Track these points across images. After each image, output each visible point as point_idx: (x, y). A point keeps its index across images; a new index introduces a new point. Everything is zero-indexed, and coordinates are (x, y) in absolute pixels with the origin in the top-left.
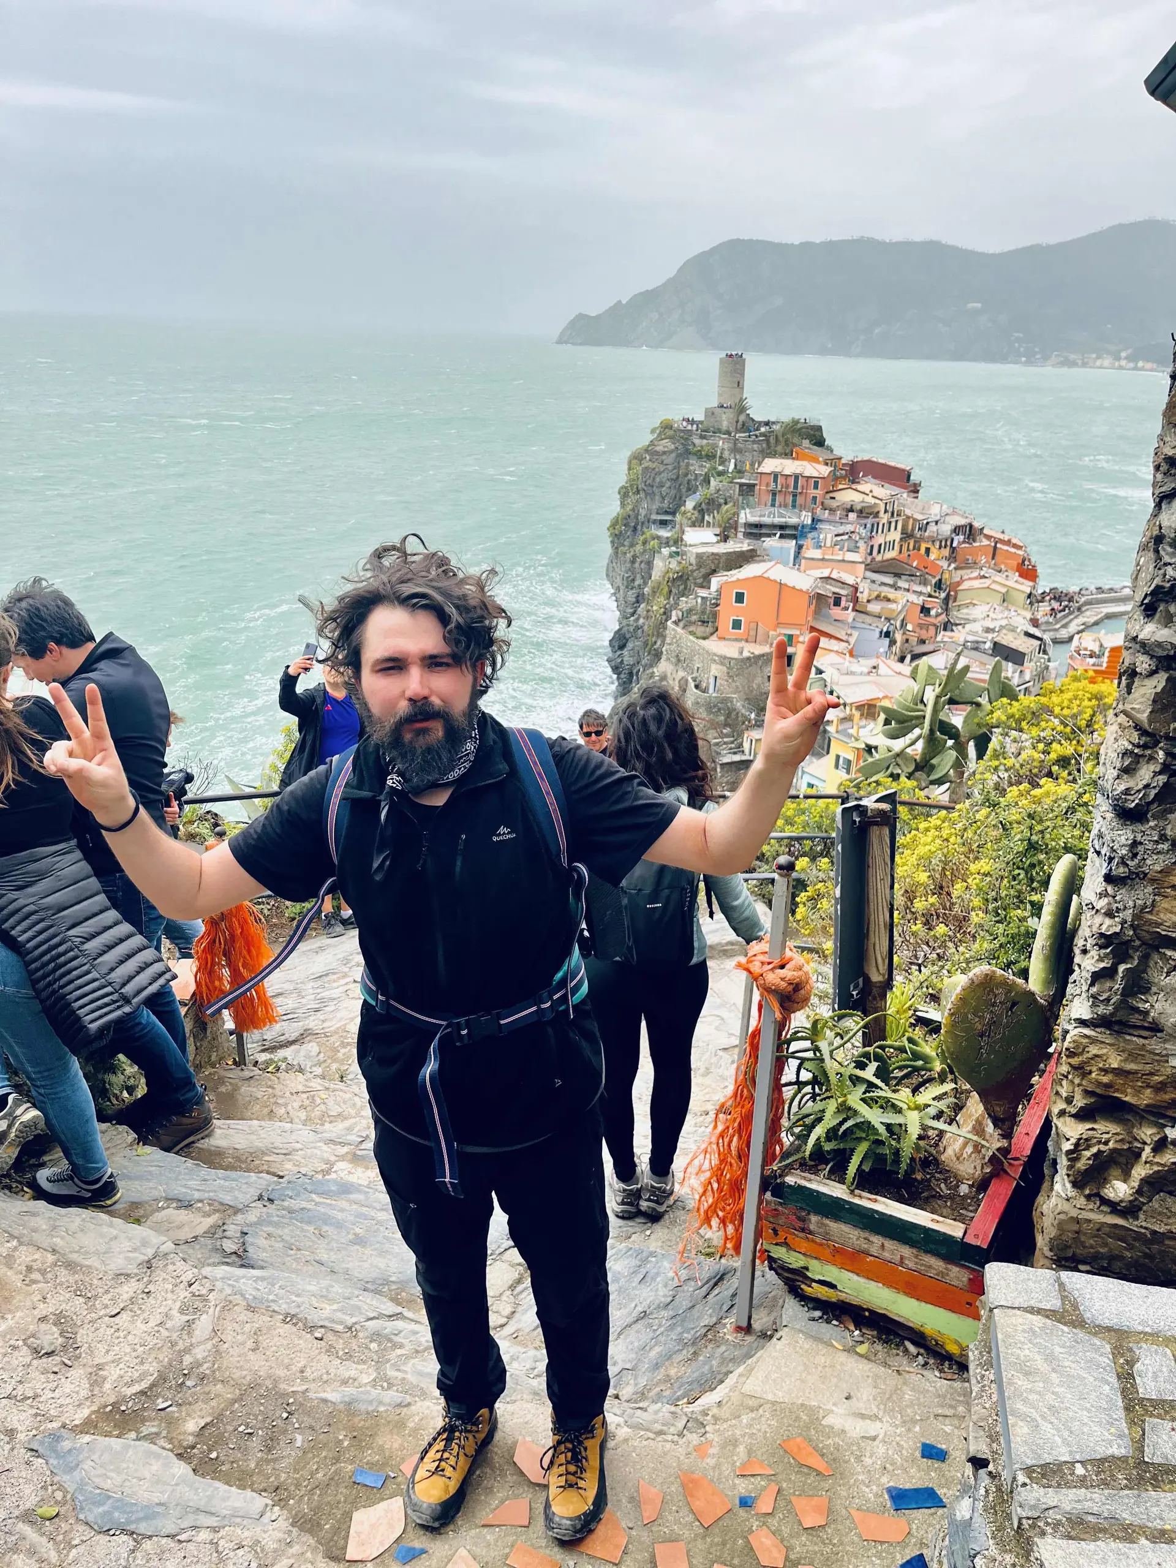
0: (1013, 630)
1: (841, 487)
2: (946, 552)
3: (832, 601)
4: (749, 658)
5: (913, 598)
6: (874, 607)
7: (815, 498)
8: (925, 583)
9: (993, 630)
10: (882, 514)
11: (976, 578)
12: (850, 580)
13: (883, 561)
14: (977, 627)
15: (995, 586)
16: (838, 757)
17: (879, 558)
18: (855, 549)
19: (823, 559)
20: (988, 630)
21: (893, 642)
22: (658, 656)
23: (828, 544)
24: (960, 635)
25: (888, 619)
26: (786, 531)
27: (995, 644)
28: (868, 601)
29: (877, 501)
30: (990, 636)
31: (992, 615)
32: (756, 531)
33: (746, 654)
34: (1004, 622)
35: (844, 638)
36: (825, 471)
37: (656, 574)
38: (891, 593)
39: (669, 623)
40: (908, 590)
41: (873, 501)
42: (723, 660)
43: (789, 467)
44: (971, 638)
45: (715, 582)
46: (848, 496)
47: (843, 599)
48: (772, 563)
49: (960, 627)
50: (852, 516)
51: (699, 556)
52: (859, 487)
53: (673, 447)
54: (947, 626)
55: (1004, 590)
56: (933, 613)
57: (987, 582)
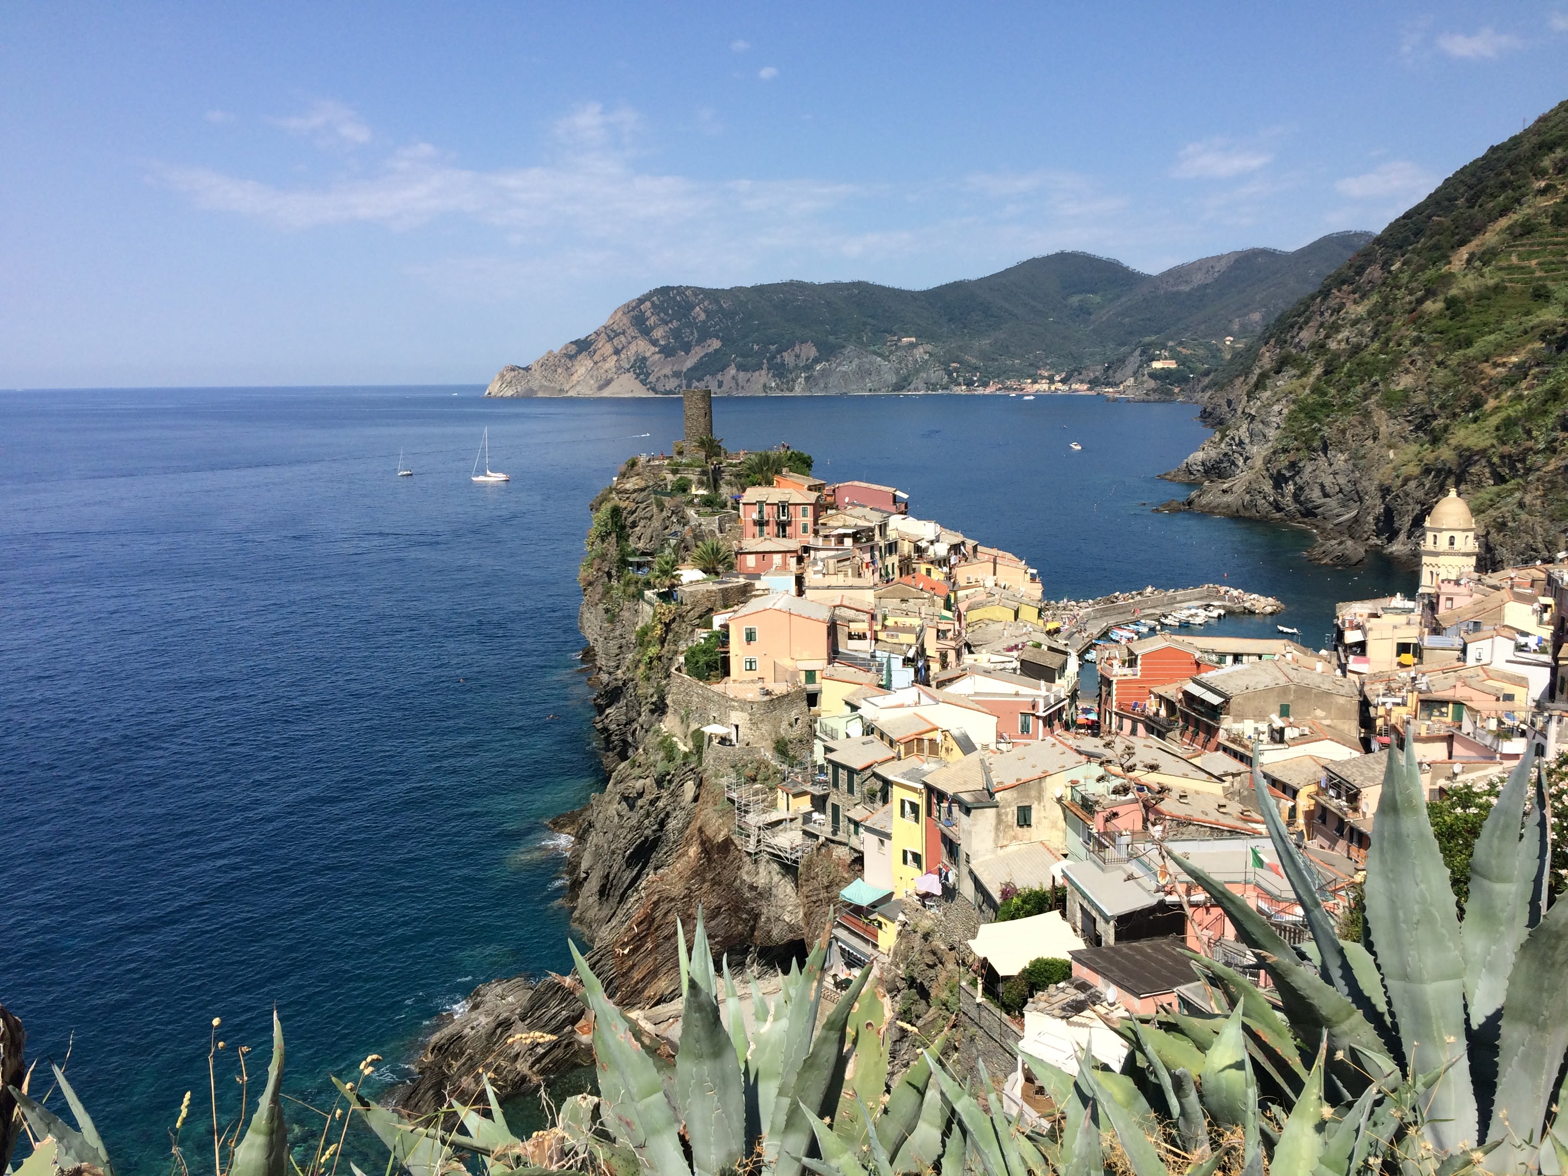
0: (1036, 646)
1: (830, 512)
4: (771, 701)
7: (805, 526)
8: (934, 605)
9: (1016, 648)
10: (877, 537)
14: (997, 646)
15: (1002, 603)
16: (903, 802)
19: (829, 588)
20: (1011, 648)
23: (831, 571)
24: (985, 656)
25: (909, 645)
27: (1022, 662)
30: (1015, 654)
31: (1007, 633)
34: (1024, 639)
38: (905, 619)
39: (671, 670)
40: (920, 614)
42: (743, 704)
43: (772, 495)
44: (994, 658)
45: (718, 621)
46: (839, 521)
48: (780, 595)
50: (848, 541)
51: (695, 594)
52: (849, 512)
53: (643, 484)
54: (967, 648)
55: (1015, 607)
57: (995, 600)
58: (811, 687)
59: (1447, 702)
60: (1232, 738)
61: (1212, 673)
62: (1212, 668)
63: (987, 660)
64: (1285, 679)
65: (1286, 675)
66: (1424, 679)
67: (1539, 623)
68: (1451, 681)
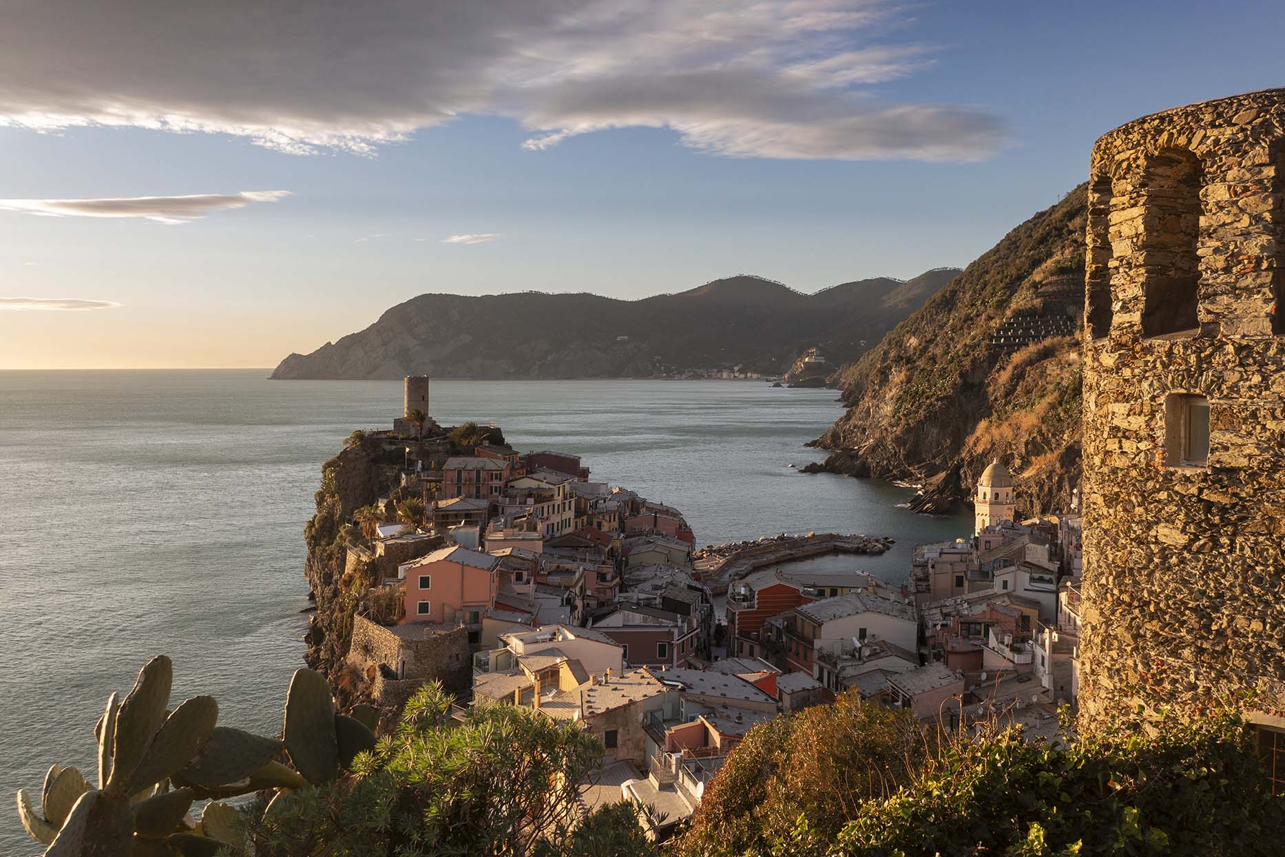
0: (677, 585)
1: (518, 477)
2: (615, 524)
3: (513, 577)
4: (437, 639)
5: (589, 566)
6: (555, 579)
7: (494, 488)
8: (599, 552)
9: (661, 587)
10: (556, 497)
11: (643, 544)
12: (530, 556)
13: (562, 536)
14: (647, 586)
15: (659, 549)
17: (557, 534)
18: (533, 529)
19: (505, 540)
20: (656, 588)
21: (574, 608)
22: (346, 647)
23: (508, 526)
24: (636, 595)
25: (567, 588)
26: (470, 518)
27: (664, 598)
28: (549, 574)
29: (551, 486)
30: (659, 592)
31: (658, 574)
32: (445, 518)
33: (434, 635)
34: (670, 579)
35: (528, 609)
36: (502, 464)
38: (569, 565)
39: (356, 615)
40: (584, 560)
41: (547, 486)
42: (411, 644)
43: (471, 463)
44: (642, 596)
45: (402, 571)
46: (527, 483)
47: (525, 573)
48: (456, 548)
49: (632, 588)
50: (531, 501)
51: (388, 548)
52: (534, 476)
53: (364, 454)
54: (623, 588)
55: (667, 552)
56: (609, 577)
57: (652, 547)
58: (474, 627)
59: (980, 624)
60: (822, 658)
61: (810, 605)
62: (811, 601)
63: (635, 598)
64: (863, 608)
65: (864, 605)
66: (966, 605)
67: (1050, 560)
68: (984, 607)
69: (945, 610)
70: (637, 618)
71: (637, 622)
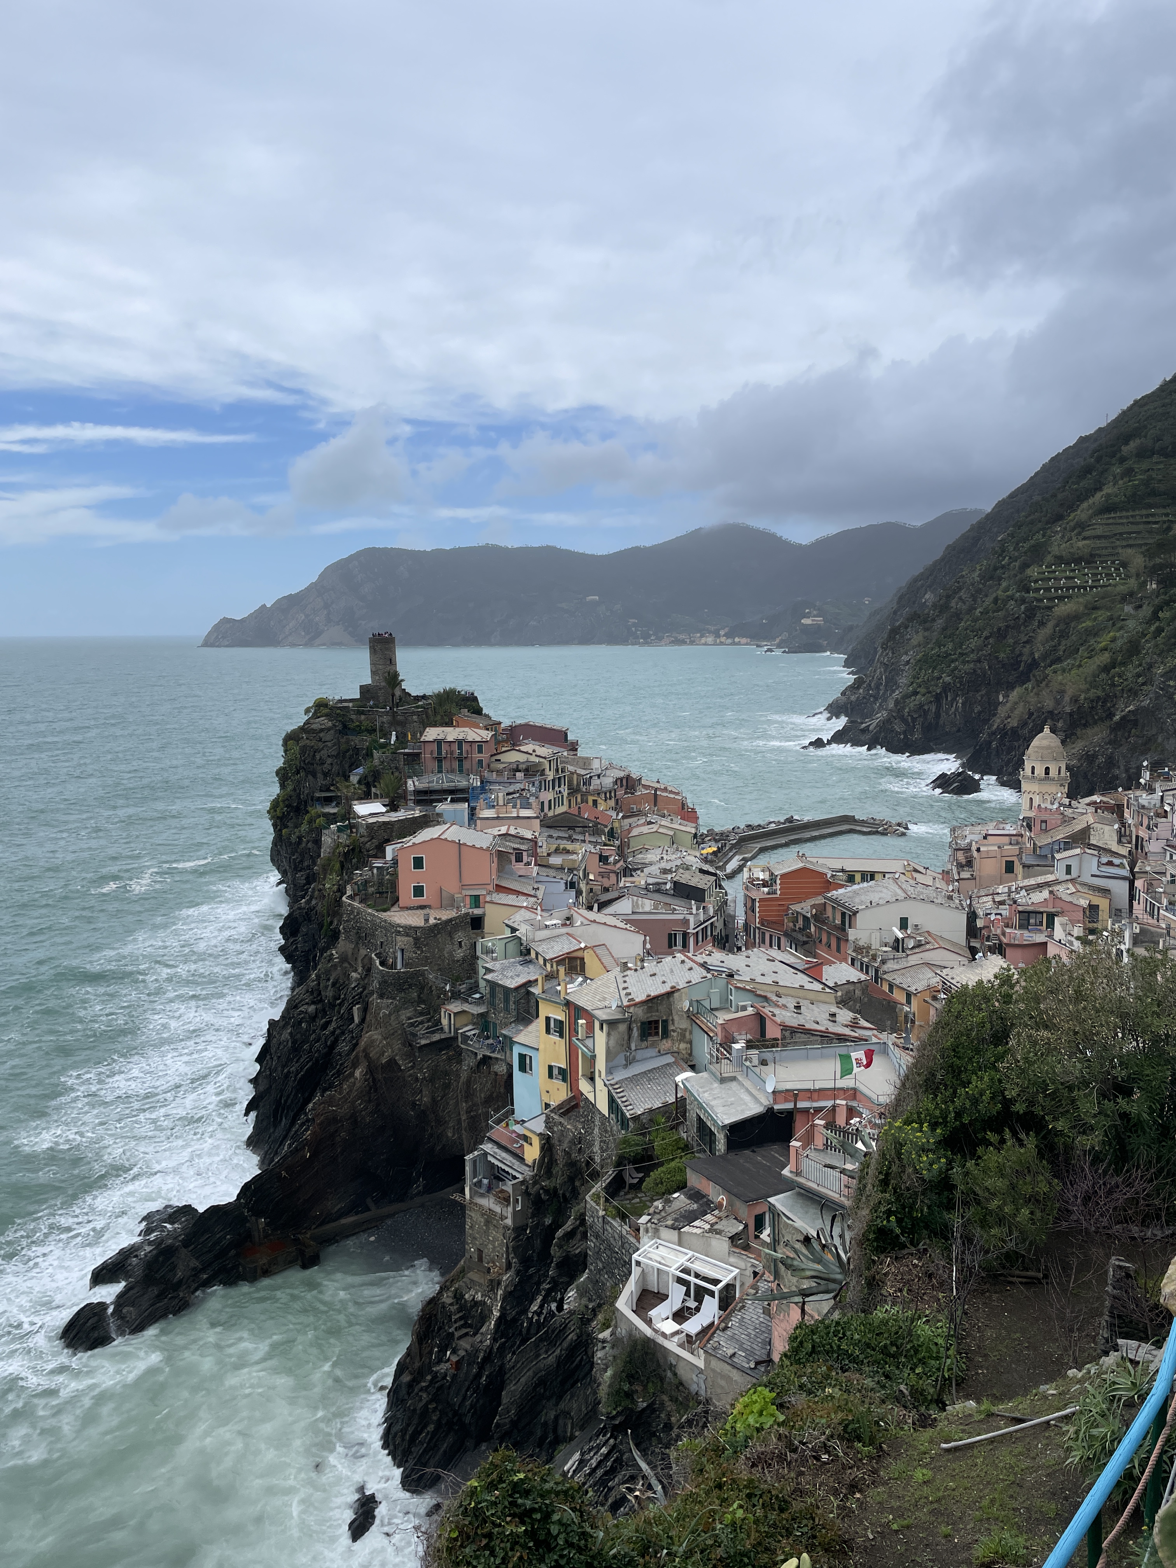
0: (687, 868)
1: (504, 749)
2: (612, 803)
3: (513, 858)
4: (436, 925)
5: (590, 847)
6: (556, 860)
7: (480, 762)
9: (669, 871)
10: (547, 772)
11: (643, 825)
12: (529, 835)
13: (555, 816)
14: (654, 869)
15: (661, 830)
16: (548, 1019)
17: (550, 814)
18: (527, 806)
19: (498, 818)
20: (665, 871)
21: (579, 893)
22: (335, 936)
23: (501, 803)
24: (641, 879)
25: (571, 870)
26: (458, 795)
27: (676, 884)
28: (549, 855)
29: (542, 760)
30: (669, 877)
31: (665, 857)
32: (426, 797)
33: (432, 921)
34: (679, 862)
35: (532, 893)
36: (487, 735)
37: (325, 852)
38: (570, 847)
39: (344, 898)
40: (584, 841)
41: (537, 760)
42: (409, 930)
43: (451, 734)
44: (651, 881)
45: (389, 851)
46: (512, 757)
47: (525, 854)
48: (448, 825)
49: (639, 872)
50: (520, 775)
51: (370, 826)
52: (522, 748)
53: (330, 724)
54: (628, 872)
55: (671, 833)
56: (611, 859)
57: (654, 828)
58: (476, 912)
59: (1042, 913)
60: (858, 949)
61: (841, 891)
62: (842, 886)
63: (643, 882)
64: (904, 895)
65: (905, 891)
66: (1023, 893)
67: (1120, 842)
68: (1045, 894)
69: (998, 898)
70: (647, 905)
71: (647, 908)
